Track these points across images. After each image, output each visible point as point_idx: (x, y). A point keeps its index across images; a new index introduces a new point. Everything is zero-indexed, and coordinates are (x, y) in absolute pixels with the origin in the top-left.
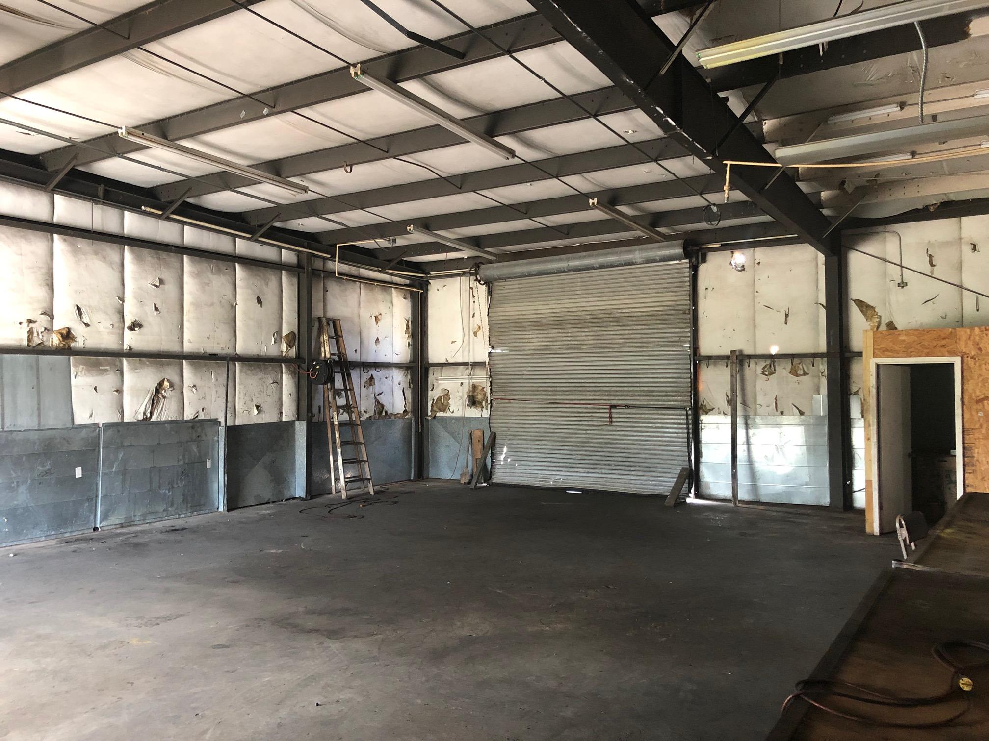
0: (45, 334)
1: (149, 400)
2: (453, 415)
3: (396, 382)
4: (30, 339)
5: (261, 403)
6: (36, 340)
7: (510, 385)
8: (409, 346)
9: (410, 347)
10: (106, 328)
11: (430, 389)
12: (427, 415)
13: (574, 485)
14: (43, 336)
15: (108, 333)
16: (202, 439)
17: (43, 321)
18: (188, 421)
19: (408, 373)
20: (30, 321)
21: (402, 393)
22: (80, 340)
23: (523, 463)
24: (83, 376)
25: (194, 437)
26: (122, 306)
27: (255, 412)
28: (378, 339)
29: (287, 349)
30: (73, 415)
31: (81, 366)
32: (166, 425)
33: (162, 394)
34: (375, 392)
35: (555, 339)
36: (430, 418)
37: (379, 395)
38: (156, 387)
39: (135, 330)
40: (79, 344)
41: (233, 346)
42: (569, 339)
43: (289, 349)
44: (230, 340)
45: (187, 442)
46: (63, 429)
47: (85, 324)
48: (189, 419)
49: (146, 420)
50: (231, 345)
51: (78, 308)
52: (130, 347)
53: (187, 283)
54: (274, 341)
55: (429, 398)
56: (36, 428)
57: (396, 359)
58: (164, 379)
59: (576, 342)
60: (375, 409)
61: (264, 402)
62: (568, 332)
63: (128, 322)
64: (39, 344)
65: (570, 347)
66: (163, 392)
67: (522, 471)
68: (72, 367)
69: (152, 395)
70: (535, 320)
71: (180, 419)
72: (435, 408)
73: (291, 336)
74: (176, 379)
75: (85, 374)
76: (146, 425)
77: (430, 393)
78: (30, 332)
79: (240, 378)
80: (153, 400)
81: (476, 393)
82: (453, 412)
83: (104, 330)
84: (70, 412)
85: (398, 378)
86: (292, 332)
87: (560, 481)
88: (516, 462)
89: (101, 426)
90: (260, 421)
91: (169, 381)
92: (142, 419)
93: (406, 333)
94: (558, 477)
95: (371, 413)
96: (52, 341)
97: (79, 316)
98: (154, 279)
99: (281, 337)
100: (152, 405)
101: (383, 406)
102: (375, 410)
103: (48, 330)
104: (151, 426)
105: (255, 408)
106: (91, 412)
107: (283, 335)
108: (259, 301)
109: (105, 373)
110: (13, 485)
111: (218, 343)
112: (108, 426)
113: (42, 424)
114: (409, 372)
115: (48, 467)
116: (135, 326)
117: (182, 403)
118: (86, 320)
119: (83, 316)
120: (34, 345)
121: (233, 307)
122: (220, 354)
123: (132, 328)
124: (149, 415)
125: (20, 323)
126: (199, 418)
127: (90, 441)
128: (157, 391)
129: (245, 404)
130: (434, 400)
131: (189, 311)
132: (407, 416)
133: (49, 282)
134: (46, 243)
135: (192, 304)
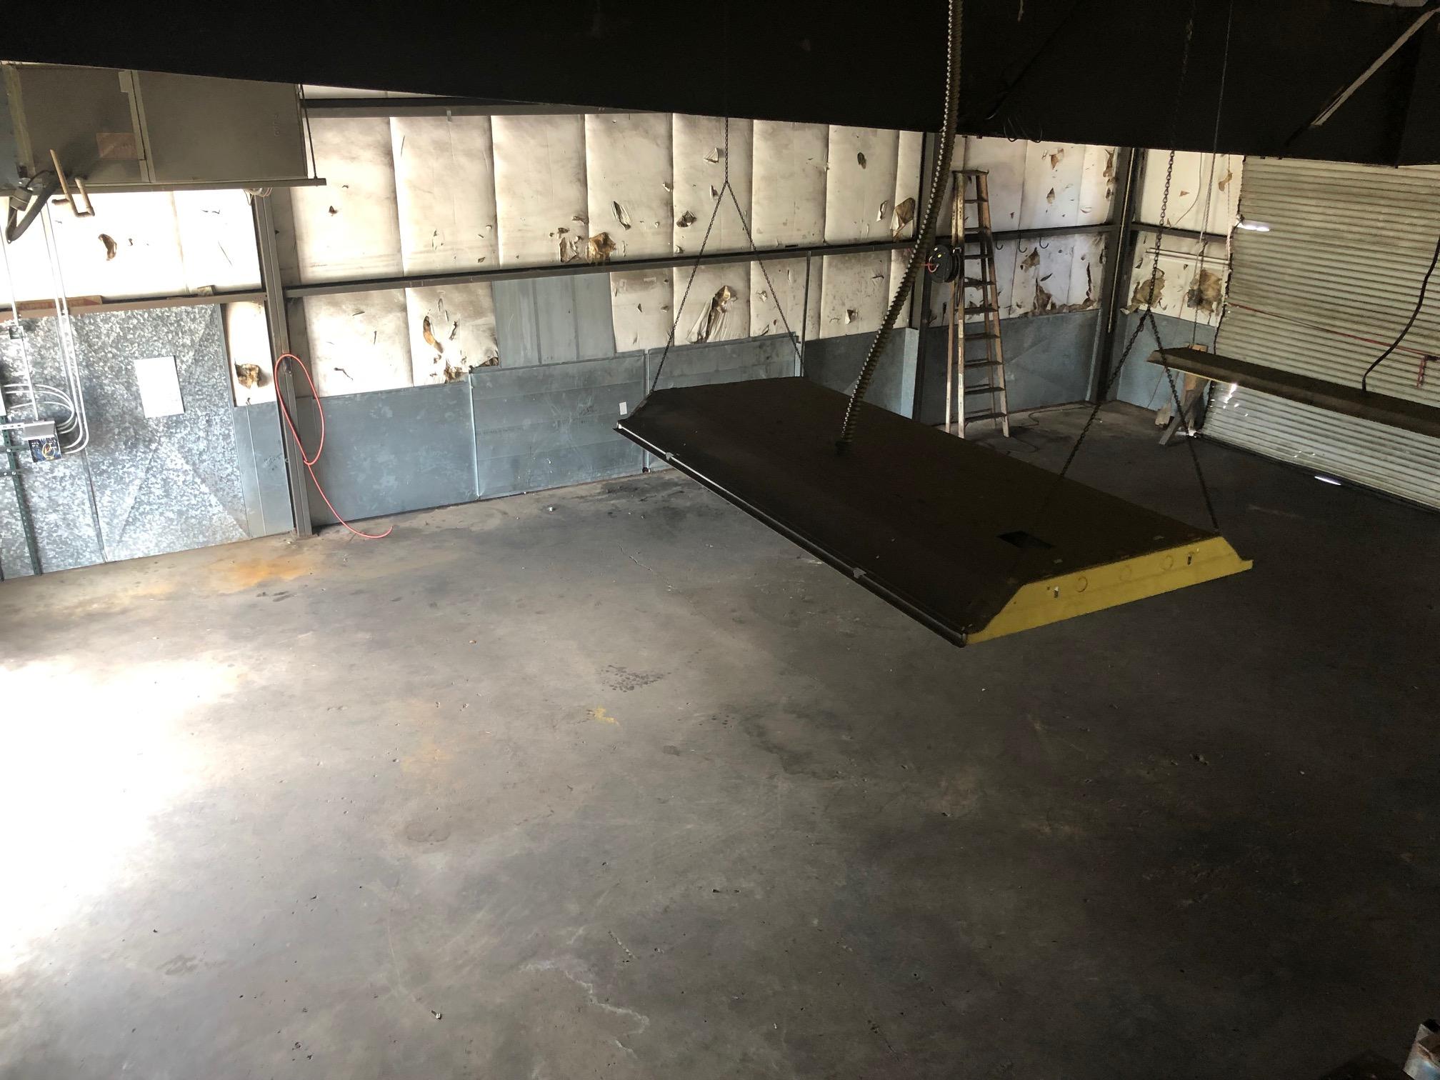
0: (579, 245)
1: (705, 316)
2: (1165, 313)
3: (1078, 255)
4: (563, 252)
5: (855, 306)
6: (570, 253)
7: (1260, 286)
8: (1107, 196)
9: (1110, 198)
10: (650, 228)
11: (1136, 264)
12: (1125, 306)
13: (1331, 470)
14: (577, 247)
15: (653, 234)
16: (772, 361)
17: (576, 227)
18: (755, 339)
19: (1101, 239)
20: (562, 231)
21: (1086, 272)
22: (619, 247)
23: (1259, 414)
24: (624, 293)
25: (762, 359)
26: (671, 194)
27: (847, 320)
28: (1052, 192)
29: (900, 226)
30: (615, 341)
31: (622, 280)
32: (726, 346)
33: (721, 306)
34: (1038, 275)
35: (1355, 221)
36: (1127, 312)
37: (1044, 279)
38: (714, 299)
39: (687, 226)
40: (618, 252)
41: (820, 231)
42: (1380, 225)
43: (903, 225)
44: (815, 223)
45: (754, 365)
46: (604, 359)
47: (625, 225)
48: (756, 335)
49: (701, 340)
50: (816, 230)
51: (616, 206)
52: (680, 248)
53: (757, 149)
54: (881, 217)
55: (1133, 279)
56: (575, 360)
57: (1082, 220)
58: (724, 287)
59: (1392, 234)
60: (1036, 302)
61: (861, 306)
62: (1380, 213)
63: (678, 217)
64: (574, 258)
65: (1379, 240)
66: (723, 304)
67: (1253, 427)
68: (611, 283)
69: (708, 310)
70: (1327, 181)
71: (744, 336)
72: (1139, 296)
73: (908, 204)
74: (739, 285)
75: (627, 290)
76: (699, 348)
77: (1135, 271)
78: (563, 245)
79: (828, 276)
80: (710, 316)
81: (1206, 286)
82: (1165, 309)
83: (648, 231)
84: (611, 337)
85: (1084, 250)
86: (910, 199)
87: (1311, 456)
88: (1248, 411)
89: (647, 352)
90: (854, 332)
91: (730, 289)
92: (696, 340)
93: (1104, 176)
94: (1309, 449)
95: (1028, 308)
96: (588, 252)
97: (617, 216)
98: (712, 152)
99: (893, 208)
100: (709, 322)
101: (1049, 296)
102: (1034, 303)
103: (582, 239)
104: (707, 349)
105: (847, 314)
106: (635, 337)
107: (896, 205)
108: (861, 159)
109: (651, 287)
110: (554, 425)
111: (798, 230)
112: (655, 352)
113: (581, 354)
114: (1103, 237)
115: (589, 404)
116: (687, 220)
117: (748, 317)
118: (626, 220)
119: (623, 215)
120: (568, 260)
121: (823, 174)
122: (801, 244)
123: (683, 224)
124: (704, 335)
125: (551, 235)
126: (769, 333)
127: (634, 372)
128: (715, 303)
129: (833, 310)
130: (1139, 283)
131: (759, 189)
132: (1091, 308)
133: (581, 177)
134: (575, 124)
135: (764, 178)
